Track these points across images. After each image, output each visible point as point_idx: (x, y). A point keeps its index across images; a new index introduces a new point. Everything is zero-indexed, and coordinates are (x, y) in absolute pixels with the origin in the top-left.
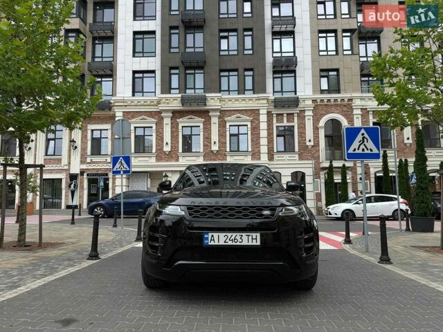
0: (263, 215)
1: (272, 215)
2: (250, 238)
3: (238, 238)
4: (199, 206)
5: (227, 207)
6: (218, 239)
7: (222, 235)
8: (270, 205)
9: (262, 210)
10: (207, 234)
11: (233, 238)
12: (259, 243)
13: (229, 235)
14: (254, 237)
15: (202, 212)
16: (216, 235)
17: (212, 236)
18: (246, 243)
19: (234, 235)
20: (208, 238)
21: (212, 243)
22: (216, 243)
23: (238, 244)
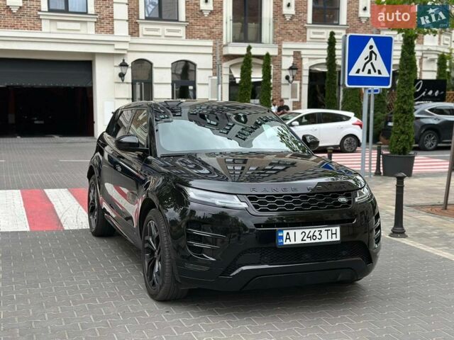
0: (340, 203)
1: (349, 202)
2: (330, 232)
3: (317, 234)
4: (264, 195)
5: (298, 195)
6: (295, 237)
7: (299, 232)
8: (344, 189)
9: (338, 196)
10: (282, 231)
11: (311, 234)
12: (338, 239)
13: (307, 231)
14: (334, 232)
15: (271, 203)
16: (292, 232)
17: (288, 234)
18: (324, 239)
19: (313, 230)
20: (282, 236)
21: (288, 242)
22: (293, 242)
23: (317, 241)
